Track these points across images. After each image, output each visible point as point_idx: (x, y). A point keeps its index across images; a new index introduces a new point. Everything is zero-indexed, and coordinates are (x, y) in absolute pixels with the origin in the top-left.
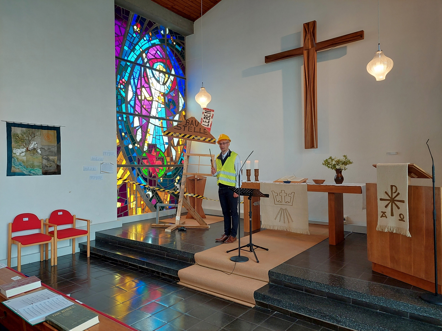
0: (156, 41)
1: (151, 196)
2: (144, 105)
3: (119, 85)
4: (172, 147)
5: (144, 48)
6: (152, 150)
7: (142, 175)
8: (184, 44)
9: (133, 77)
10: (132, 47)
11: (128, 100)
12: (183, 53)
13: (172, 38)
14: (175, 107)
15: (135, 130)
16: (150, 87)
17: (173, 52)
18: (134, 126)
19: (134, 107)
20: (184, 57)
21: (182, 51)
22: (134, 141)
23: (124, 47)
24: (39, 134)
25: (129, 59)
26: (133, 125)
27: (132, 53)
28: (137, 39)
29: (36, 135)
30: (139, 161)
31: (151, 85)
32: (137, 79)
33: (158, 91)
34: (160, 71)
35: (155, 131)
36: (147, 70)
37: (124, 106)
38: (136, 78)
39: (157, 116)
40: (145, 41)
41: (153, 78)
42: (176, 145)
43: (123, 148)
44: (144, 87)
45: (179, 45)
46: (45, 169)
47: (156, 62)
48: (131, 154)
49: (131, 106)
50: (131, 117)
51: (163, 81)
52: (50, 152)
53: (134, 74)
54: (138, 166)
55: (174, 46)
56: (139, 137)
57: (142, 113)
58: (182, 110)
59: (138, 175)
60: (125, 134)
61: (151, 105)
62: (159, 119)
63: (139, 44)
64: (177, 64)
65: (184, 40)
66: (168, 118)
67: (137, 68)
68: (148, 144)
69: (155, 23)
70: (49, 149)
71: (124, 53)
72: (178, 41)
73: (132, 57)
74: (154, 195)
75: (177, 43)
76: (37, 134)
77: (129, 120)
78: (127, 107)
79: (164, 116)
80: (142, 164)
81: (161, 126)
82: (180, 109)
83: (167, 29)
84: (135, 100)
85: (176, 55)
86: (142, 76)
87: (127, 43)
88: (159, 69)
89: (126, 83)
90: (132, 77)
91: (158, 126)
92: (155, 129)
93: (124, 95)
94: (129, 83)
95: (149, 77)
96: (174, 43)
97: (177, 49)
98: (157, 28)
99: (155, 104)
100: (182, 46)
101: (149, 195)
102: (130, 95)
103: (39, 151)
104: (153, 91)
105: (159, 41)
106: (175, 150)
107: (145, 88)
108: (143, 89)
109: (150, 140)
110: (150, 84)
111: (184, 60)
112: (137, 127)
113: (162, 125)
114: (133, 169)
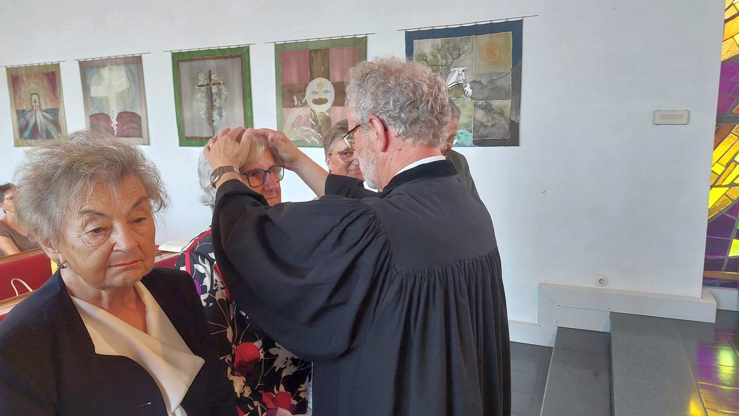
24: (470, 46)
29: (462, 51)
46: (479, 132)
52: (494, 88)
70: (491, 82)
76: (466, 48)
103: (468, 89)
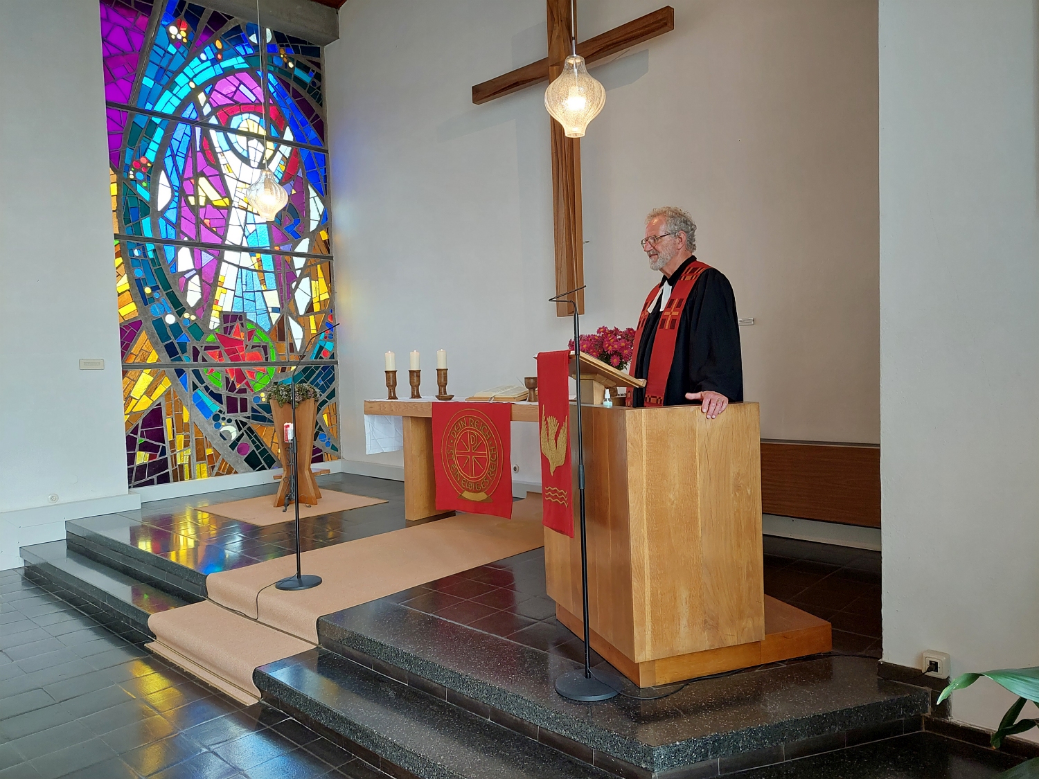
0: (237, 62)
1: (234, 435)
2: (205, 219)
3: (131, 172)
4: (290, 318)
5: (200, 80)
6: (232, 327)
7: (207, 388)
8: (318, 65)
9: (172, 150)
10: (165, 80)
11: (159, 209)
12: (319, 88)
13: (282, 51)
14: (297, 221)
15: (184, 279)
16: (221, 176)
17: (287, 86)
18: (180, 269)
19: (176, 226)
20: (319, 99)
21: (314, 83)
22: (179, 307)
23: (142, 79)
25: (158, 108)
26: (176, 269)
27: (167, 94)
28: (179, 60)
30: (196, 353)
31: (225, 170)
32: (183, 156)
33: (245, 183)
34: (249, 135)
35: (239, 280)
36: (212, 133)
37: (146, 223)
38: (178, 154)
39: (245, 244)
40: (202, 62)
41: (230, 152)
42: (302, 311)
43: (148, 325)
44: (203, 175)
45: (306, 69)
47: (239, 112)
48: (172, 337)
49: (168, 221)
50: (169, 250)
51: (258, 159)
53: (175, 144)
54: (192, 365)
55: (289, 73)
56: (193, 296)
57: (200, 239)
58: (319, 228)
59: (195, 387)
60: (152, 290)
61: (226, 219)
62: (252, 251)
63: (187, 70)
64: (300, 116)
65: (318, 56)
66: (277, 248)
67: (182, 128)
68: (221, 312)
69: (230, 18)
71: (144, 95)
72: (303, 59)
73: (167, 104)
74: (242, 435)
75: (299, 65)
77: (164, 256)
78: (155, 226)
79: (265, 242)
80: (204, 360)
81: (257, 268)
82: (313, 226)
83: (268, 31)
84: (179, 208)
85: (296, 94)
86: (198, 149)
87: (152, 70)
88: (247, 130)
89: (152, 166)
90: (169, 153)
91: (247, 268)
92: (239, 276)
93: (146, 195)
94: (159, 165)
95: (218, 150)
96: (291, 65)
97: (297, 79)
98: (237, 29)
99: (236, 217)
100: (313, 71)
101: (229, 433)
102: (164, 195)
104: (231, 184)
105: (243, 61)
106: (300, 325)
107: (207, 178)
108: (203, 182)
109: (225, 301)
110: (222, 166)
111: (321, 105)
112: (188, 271)
113: (260, 266)
114: (180, 372)
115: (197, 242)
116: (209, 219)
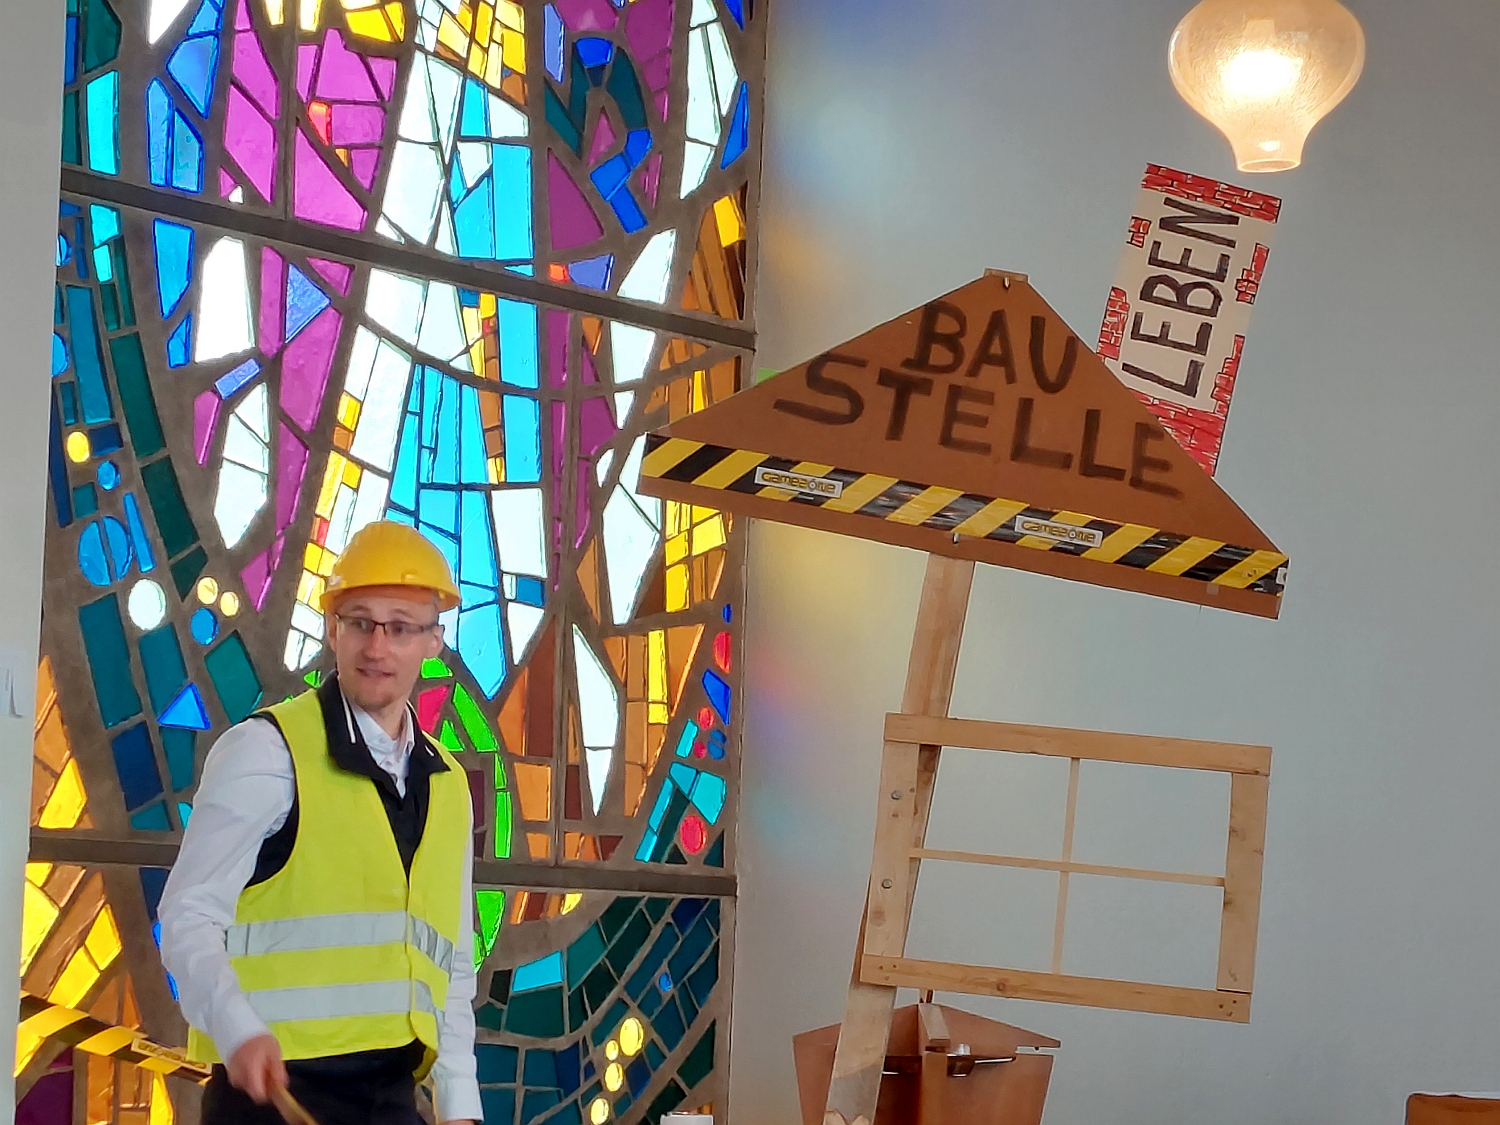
2: (313, 97)
15: (207, 401)
22: (185, 546)
26: (188, 346)
35: (412, 422)
57: (289, 203)
81: (477, 371)
91: (444, 368)
112: (232, 363)
113: (493, 356)
115: (276, 213)
116: (330, 103)
